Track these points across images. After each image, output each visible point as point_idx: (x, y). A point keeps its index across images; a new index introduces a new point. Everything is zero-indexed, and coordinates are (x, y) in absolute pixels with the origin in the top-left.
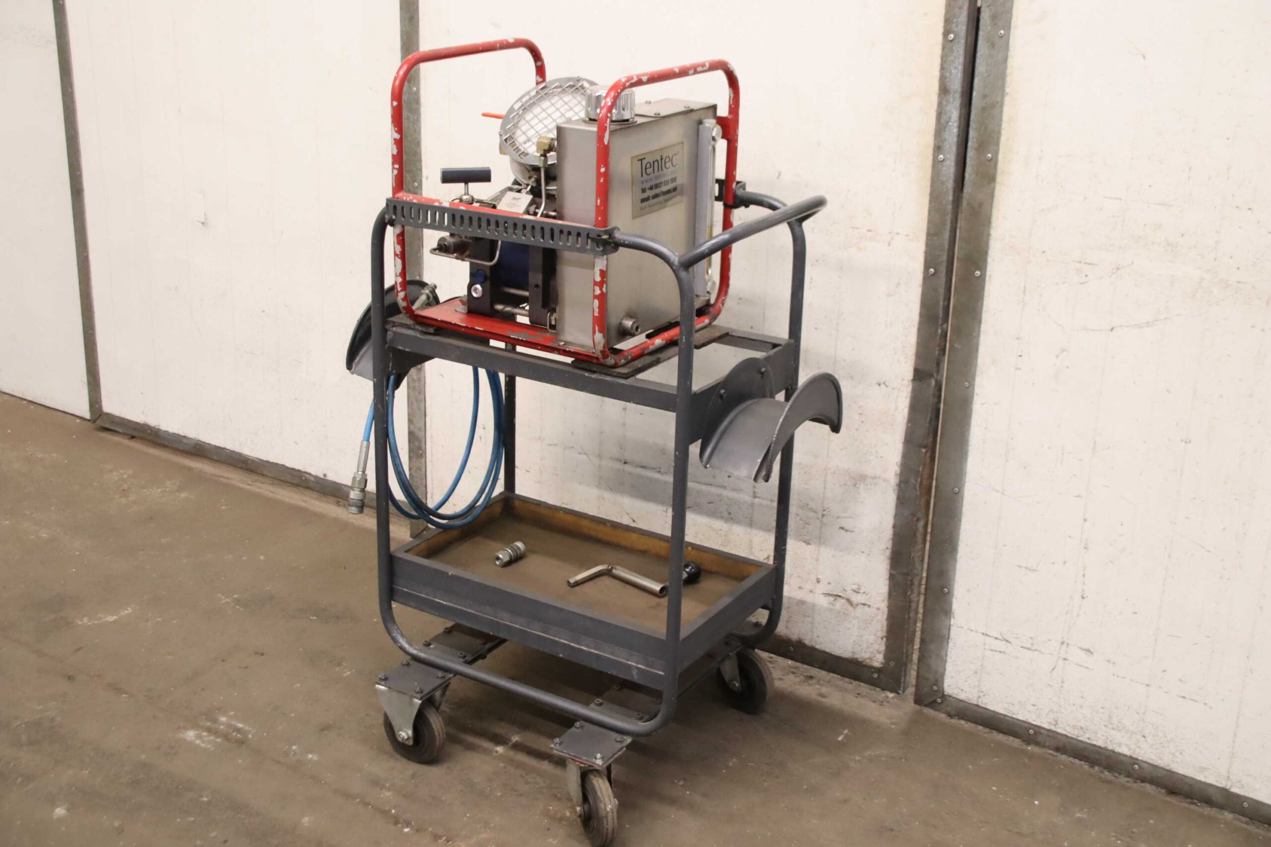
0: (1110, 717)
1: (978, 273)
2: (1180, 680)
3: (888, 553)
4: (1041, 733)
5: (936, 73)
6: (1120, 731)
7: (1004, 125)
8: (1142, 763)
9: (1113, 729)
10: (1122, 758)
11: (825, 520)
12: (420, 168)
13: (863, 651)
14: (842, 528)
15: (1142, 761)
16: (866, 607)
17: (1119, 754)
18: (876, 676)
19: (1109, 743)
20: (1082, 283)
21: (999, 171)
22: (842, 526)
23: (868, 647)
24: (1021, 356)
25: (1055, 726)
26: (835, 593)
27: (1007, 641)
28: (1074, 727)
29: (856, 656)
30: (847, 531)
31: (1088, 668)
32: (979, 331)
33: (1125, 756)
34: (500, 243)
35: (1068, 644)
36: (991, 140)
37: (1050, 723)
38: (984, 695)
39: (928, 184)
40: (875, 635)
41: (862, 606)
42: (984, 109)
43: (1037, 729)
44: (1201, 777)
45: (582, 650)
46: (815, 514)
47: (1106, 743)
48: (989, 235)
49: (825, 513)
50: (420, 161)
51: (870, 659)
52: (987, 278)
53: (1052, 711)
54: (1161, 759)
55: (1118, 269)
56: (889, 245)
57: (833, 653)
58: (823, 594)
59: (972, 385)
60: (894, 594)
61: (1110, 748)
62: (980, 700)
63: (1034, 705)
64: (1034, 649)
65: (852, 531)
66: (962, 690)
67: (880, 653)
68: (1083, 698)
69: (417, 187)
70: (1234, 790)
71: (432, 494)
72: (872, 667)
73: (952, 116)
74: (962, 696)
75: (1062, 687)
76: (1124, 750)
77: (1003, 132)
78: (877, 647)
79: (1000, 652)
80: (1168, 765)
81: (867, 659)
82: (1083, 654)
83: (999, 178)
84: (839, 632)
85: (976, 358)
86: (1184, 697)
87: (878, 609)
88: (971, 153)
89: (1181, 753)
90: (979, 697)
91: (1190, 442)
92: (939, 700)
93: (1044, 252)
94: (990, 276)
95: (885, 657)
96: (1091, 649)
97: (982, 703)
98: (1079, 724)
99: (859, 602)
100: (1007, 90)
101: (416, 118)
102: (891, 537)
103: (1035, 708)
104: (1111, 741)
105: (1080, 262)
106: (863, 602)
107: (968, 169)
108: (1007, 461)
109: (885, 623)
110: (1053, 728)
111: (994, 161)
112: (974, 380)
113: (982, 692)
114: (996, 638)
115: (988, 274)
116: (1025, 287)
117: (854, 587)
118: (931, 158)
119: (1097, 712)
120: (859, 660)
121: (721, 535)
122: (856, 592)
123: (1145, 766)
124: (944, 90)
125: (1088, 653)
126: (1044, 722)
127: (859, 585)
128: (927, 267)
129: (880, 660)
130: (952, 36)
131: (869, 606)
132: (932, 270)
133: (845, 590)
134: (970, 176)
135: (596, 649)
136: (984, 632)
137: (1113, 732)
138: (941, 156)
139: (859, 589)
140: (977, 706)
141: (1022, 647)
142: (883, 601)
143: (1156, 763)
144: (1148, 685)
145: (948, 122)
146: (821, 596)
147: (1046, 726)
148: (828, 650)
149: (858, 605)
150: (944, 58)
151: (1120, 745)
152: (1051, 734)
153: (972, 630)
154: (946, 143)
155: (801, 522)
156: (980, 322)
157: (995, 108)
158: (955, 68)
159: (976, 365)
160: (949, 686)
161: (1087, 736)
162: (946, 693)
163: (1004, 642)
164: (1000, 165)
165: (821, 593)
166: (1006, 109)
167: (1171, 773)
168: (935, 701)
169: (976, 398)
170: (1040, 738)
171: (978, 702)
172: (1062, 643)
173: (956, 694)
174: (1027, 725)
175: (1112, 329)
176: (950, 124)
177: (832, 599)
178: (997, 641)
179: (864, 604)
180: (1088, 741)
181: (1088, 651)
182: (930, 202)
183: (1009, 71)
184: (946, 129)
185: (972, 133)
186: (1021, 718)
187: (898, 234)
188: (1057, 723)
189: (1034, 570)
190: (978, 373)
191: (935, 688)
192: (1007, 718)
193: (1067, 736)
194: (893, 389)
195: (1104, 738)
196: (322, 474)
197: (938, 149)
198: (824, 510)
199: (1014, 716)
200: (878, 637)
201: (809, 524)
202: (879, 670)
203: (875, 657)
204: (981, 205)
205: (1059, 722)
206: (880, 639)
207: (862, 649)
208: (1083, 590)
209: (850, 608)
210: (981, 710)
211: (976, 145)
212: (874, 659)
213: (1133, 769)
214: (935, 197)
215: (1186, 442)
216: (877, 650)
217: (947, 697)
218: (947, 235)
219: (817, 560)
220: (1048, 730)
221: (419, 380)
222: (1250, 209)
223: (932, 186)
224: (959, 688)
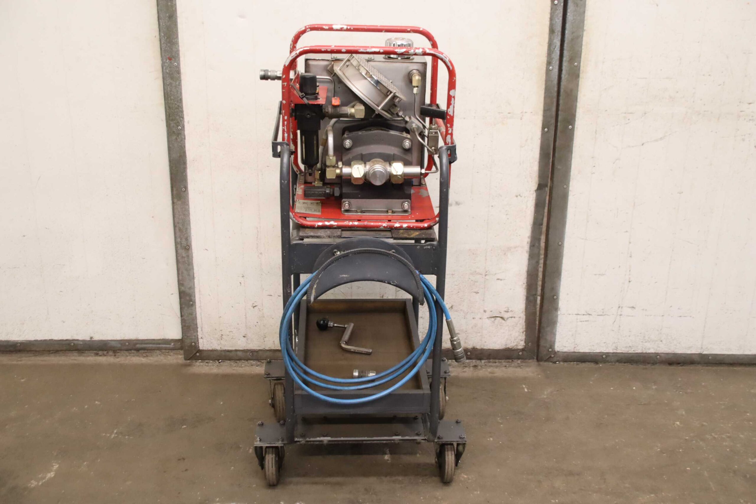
0: (644, 337)
1: (570, 127)
2: (679, 309)
3: (524, 286)
4: (609, 356)
5: (548, 23)
6: (649, 342)
7: (583, 47)
8: (660, 355)
9: (646, 342)
10: (651, 355)
11: (487, 277)
12: (182, 116)
13: (512, 342)
14: (498, 279)
15: (661, 353)
16: (513, 318)
17: (649, 353)
18: (520, 353)
19: (644, 349)
20: (627, 124)
21: (581, 72)
22: (498, 278)
23: (515, 340)
24: (594, 166)
25: (616, 349)
26: (494, 316)
27: (589, 314)
28: (626, 347)
29: (507, 346)
30: (501, 280)
31: (632, 316)
32: (572, 157)
33: (652, 353)
35: (622, 307)
36: (576, 56)
37: (614, 349)
38: (578, 346)
39: (544, 83)
40: (519, 332)
41: (510, 318)
42: (572, 40)
43: (607, 354)
44: (689, 352)
46: (481, 276)
47: (642, 350)
48: (576, 106)
49: (487, 273)
50: (182, 112)
51: (517, 345)
52: (575, 129)
53: (614, 343)
54: (670, 349)
55: (645, 113)
56: (521, 119)
57: (495, 349)
59: (568, 186)
60: (529, 307)
61: (644, 352)
62: (575, 349)
63: (605, 343)
64: (604, 314)
65: (504, 280)
66: (565, 347)
67: (522, 341)
68: (630, 331)
69: (181, 130)
70: (705, 353)
71: (202, 328)
72: (518, 349)
73: (557, 45)
74: (565, 350)
75: (619, 329)
76: (652, 351)
77: (583, 51)
78: (520, 338)
79: (586, 321)
80: (673, 351)
81: (515, 346)
82: (630, 310)
83: (581, 75)
84: (498, 336)
85: (570, 172)
86: (680, 316)
87: (520, 317)
88: (565, 64)
89: (679, 344)
90: (575, 347)
91: (682, 193)
92: (553, 356)
93: (606, 111)
94: (577, 128)
95: (525, 342)
96: (634, 307)
97: (576, 350)
98: (628, 345)
99: (509, 317)
100: (585, 28)
101: (177, 83)
102: (526, 277)
103: (605, 344)
104: (645, 348)
105: (625, 113)
106: (511, 316)
107: (564, 72)
108: (588, 222)
109: (524, 324)
110: (615, 351)
111: (578, 68)
112: (569, 183)
113: (576, 344)
114: (584, 315)
115: (576, 126)
116: (596, 130)
117: (506, 309)
118: (545, 69)
119: (638, 336)
120: (510, 348)
122: (507, 312)
123: (663, 355)
124: (552, 31)
125: (633, 309)
126: (610, 350)
127: (508, 308)
128: (543, 128)
129: (522, 344)
130: (556, 2)
131: (514, 317)
132: (546, 129)
133: (500, 313)
134: (565, 76)
136: (576, 313)
137: (646, 344)
138: (551, 67)
139: (509, 310)
140: (574, 352)
141: (598, 315)
142: (522, 312)
143: (667, 352)
144: (663, 316)
145: (554, 48)
146: (487, 320)
147: (611, 351)
148: (491, 348)
149: (508, 318)
150: (552, 14)
151: (649, 349)
152: (614, 354)
153: (570, 314)
154: (553, 60)
155: (472, 282)
156: (572, 153)
157: (578, 39)
158: (558, 19)
159: (570, 176)
160: (558, 347)
161: (633, 349)
162: (556, 351)
163: (588, 315)
164: (581, 68)
165: (486, 318)
166: (584, 38)
167: (675, 354)
168: (551, 357)
169: (570, 193)
170: (608, 359)
171: (574, 350)
172: (619, 307)
173: (562, 350)
174: (602, 354)
175: (643, 145)
176: (556, 49)
177: (493, 319)
178: (584, 316)
179: (512, 317)
180: (633, 352)
181: (633, 307)
182: (545, 93)
183: (586, 18)
184: (554, 52)
185: (565, 53)
186: (598, 351)
187: (526, 112)
188: (617, 348)
189: (603, 275)
190: (571, 179)
191: (550, 350)
192: (591, 354)
193: (622, 353)
194: (525, 197)
195: (641, 348)
196: (89, 338)
197: (549, 63)
198: (486, 272)
199: (594, 352)
200: (521, 333)
201: (477, 282)
202: (523, 350)
203: (519, 343)
204: (571, 91)
205: (618, 347)
206: (522, 333)
207: (511, 342)
208: (630, 278)
209: (503, 321)
210: (577, 354)
211: (568, 60)
212: (519, 345)
213: (657, 359)
214: (547, 90)
215: (680, 193)
216: (520, 340)
217: (557, 353)
218: (554, 109)
219: (484, 300)
220: (613, 353)
221: (188, 256)
222: (709, 75)
223: (546, 84)
224: (563, 346)
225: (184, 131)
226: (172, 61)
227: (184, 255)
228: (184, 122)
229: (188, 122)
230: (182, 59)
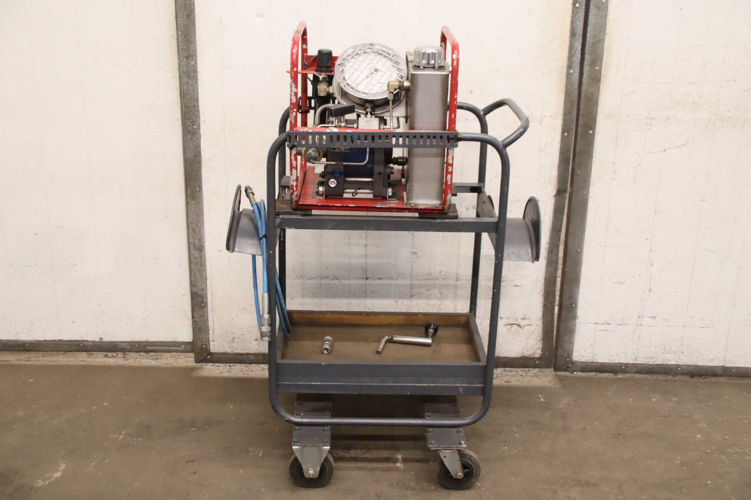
0: (665, 348)
1: (591, 132)
2: (701, 319)
3: (542, 293)
4: (628, 367)
5: (568, 25)
6: (670, 353)
7: (605, 51)
8: (682, 366)
9: (666, 353)
10: (672, 366)
11: (504, 283)
13: (529, 351)
14: (515, 286)
15: (682, 365)
16: (530, 326)
17: (670, 365)
18: (537, 362)
19: (664, 361)
20: (648, 129)
21: (602, 76)
22: (515, 284)
23: (531, 348)
24: (615, 172)
25: (636, 360)
26: (511, 323)
27: (609, 324)
28: (646, 358)
29: (524, 355)
30: (518, 286)
31: (653, 326)
32: (592, 163)
33: (673, 365)
34: (368, 149)
35: (642, 317)
36: (597, 60)
37: (634, 360)
38: (596, 356)
39: (564, 86)
40: (536, 340)
41: (527, 326)
42: (594, 43)
43: (626, 365)
44: (711, 364)
45: (424, 386)
47: (663, 361)
48: (597, 111)
49: (504, 280)
51: (533, 354)
52: (596, 134)
53: (634, 353)
54: (691, 361)
55: (668, 119)
56: (541, 123)
57: (511, 357)
58: (504, 325)
59: (588, 192)
60: (546, 315)
61: (665, 363)
62: (594, 359)
63: (624, 353)
64: (623, 324)
65: (522, 286)
66: (583, 356)
67: (539, 349)
68: (650, 342)
69: (197, 129)
70: (728, 365)
71: (213, 330)
72: (535, 358)
73: (578, 48)
74: (584, 360)
75: (639, 339)
76: (673, 362)
77: (604, 55)
78: (537, 346)
79: (605, 330)
80: (695, 363)
81: (531, 354)
82: (650, 319)
83: (602, 79)
84: (514, 344)
85: (590, 177)
86: (702, 327)
87: (537, 325)
88: (586, 68)
89: (701, 355)
90: (593, 357)
91: (705, 200)
92: (570, 366)
93: (628, 116)
94: (597, 133)
95: (542, 351)
96: (655, 317)
97: (595, 360)
98: (649, 356)
99: (525, 324)
100: (607, 32)
101: (194, 82)
102: (543, 284)
103: (625, 354)
104: (665, 360)
105: (647, 118)
106: (528, 323)
107: (585, 76)
108: (608, 229)
109: (541, 332)
110: (635, 362)
111: (600, 71)
112: (589, 189)
113: (595, 354)
114: (602, 324)
115: (596, 131)
116: (617, 136)
117: (522, 317)
118: (565, 72)
119: (658, 347)
120: (527, 356)
121: (436, 307)
122: (523, 319)
123: (684, 367)
124: (573, 34)
125: (653, 319)
126: (630, 361)
127: (525, 315)
128: (563, 132)
129: (539, 353)
130: (577, 5)
131: (531, 325)
132: (566, 134)
133: (517, 320)
134: (586, 80)
135: (432, 383)
136: (595, 322)
137: (667, 355)
138: (571, 71)
139: (525, 317)
140: (592, 362)
141: (617, 325)
142: (540, 320)
143: (689, 364)
144: (684, 326)
145: (575, 52)
146: (503, 327)
147: (631, 362)
148: (507, 356)
149: (524, 326)
150: (573, 17)
151: (670, 360)
152: (634, 365)
153: (588, 323)
154: (574, 63)
155: (488, 288)
156: (592, 157)
157: (599, 42)
158: (580, 22)
159: (590, 181)
160: (576, 356)
161: (653, 361)
162: (574, 361)
163: (607, 325)
164: (603, 72)
165: (502, 325)
166: (607, 43)
167: (697, 366)
168: (568, 367)
169: (590, 199)
170: (628, 370)
171: (592, 360)
172: (639, 317)
173: (580, 360)
174: (620, 365)
175: (665, 151)
176: (576, 53)
177: (509, 326)
178: (603, 325)
179: (529, 325)
180: (654, 363)
181: (653, 317)
182: (565, 97)
183: (608, 22)
184: (575, 56)
185: (587, 57)
186: (617, 362)
187: (545, 116)
188: (637, 359)
189: (623, 283)
190: (591, 185)
191: (568, 359)
192: (610, 364)
193: (642, 364)
194: (543, 202)
195: (662, 359)
196: (99, 339)
197: (569, 67)
199: (613, 362)
200: (537, 341)
202: (539, 359)
203: (536, 352)
204: (592, 95)
205: (638, 358)
206: (539, 342)
207: (528, 350)
208: (650, 287)
209: (520, 329)
210: (594, 364)
211: (589, 63)
212: (535, 353)
213: (678, 370)
214: (568, 93)
215: (703, 201)
216: (537, 348)
217: (575, 363)
218: (575, 113)
220: (632, 364)
221: (201, 257)
222: (734, 81)
223: (566, 88)
224: (582, 356)
225: (200, 130)
226: (189, 60)
227: (197, 256)
228: (200, 121)
229: (204, 122)
230: (199, 58)
